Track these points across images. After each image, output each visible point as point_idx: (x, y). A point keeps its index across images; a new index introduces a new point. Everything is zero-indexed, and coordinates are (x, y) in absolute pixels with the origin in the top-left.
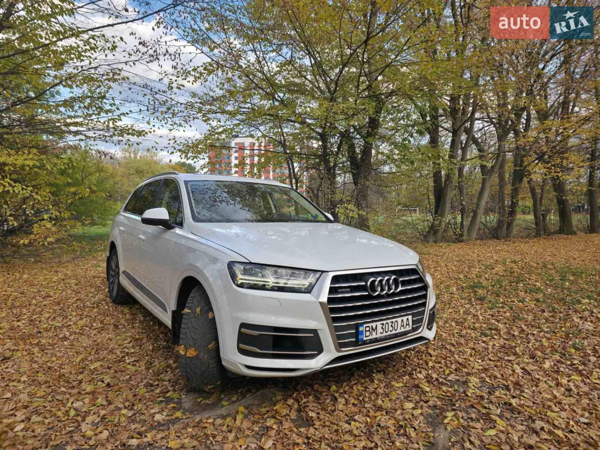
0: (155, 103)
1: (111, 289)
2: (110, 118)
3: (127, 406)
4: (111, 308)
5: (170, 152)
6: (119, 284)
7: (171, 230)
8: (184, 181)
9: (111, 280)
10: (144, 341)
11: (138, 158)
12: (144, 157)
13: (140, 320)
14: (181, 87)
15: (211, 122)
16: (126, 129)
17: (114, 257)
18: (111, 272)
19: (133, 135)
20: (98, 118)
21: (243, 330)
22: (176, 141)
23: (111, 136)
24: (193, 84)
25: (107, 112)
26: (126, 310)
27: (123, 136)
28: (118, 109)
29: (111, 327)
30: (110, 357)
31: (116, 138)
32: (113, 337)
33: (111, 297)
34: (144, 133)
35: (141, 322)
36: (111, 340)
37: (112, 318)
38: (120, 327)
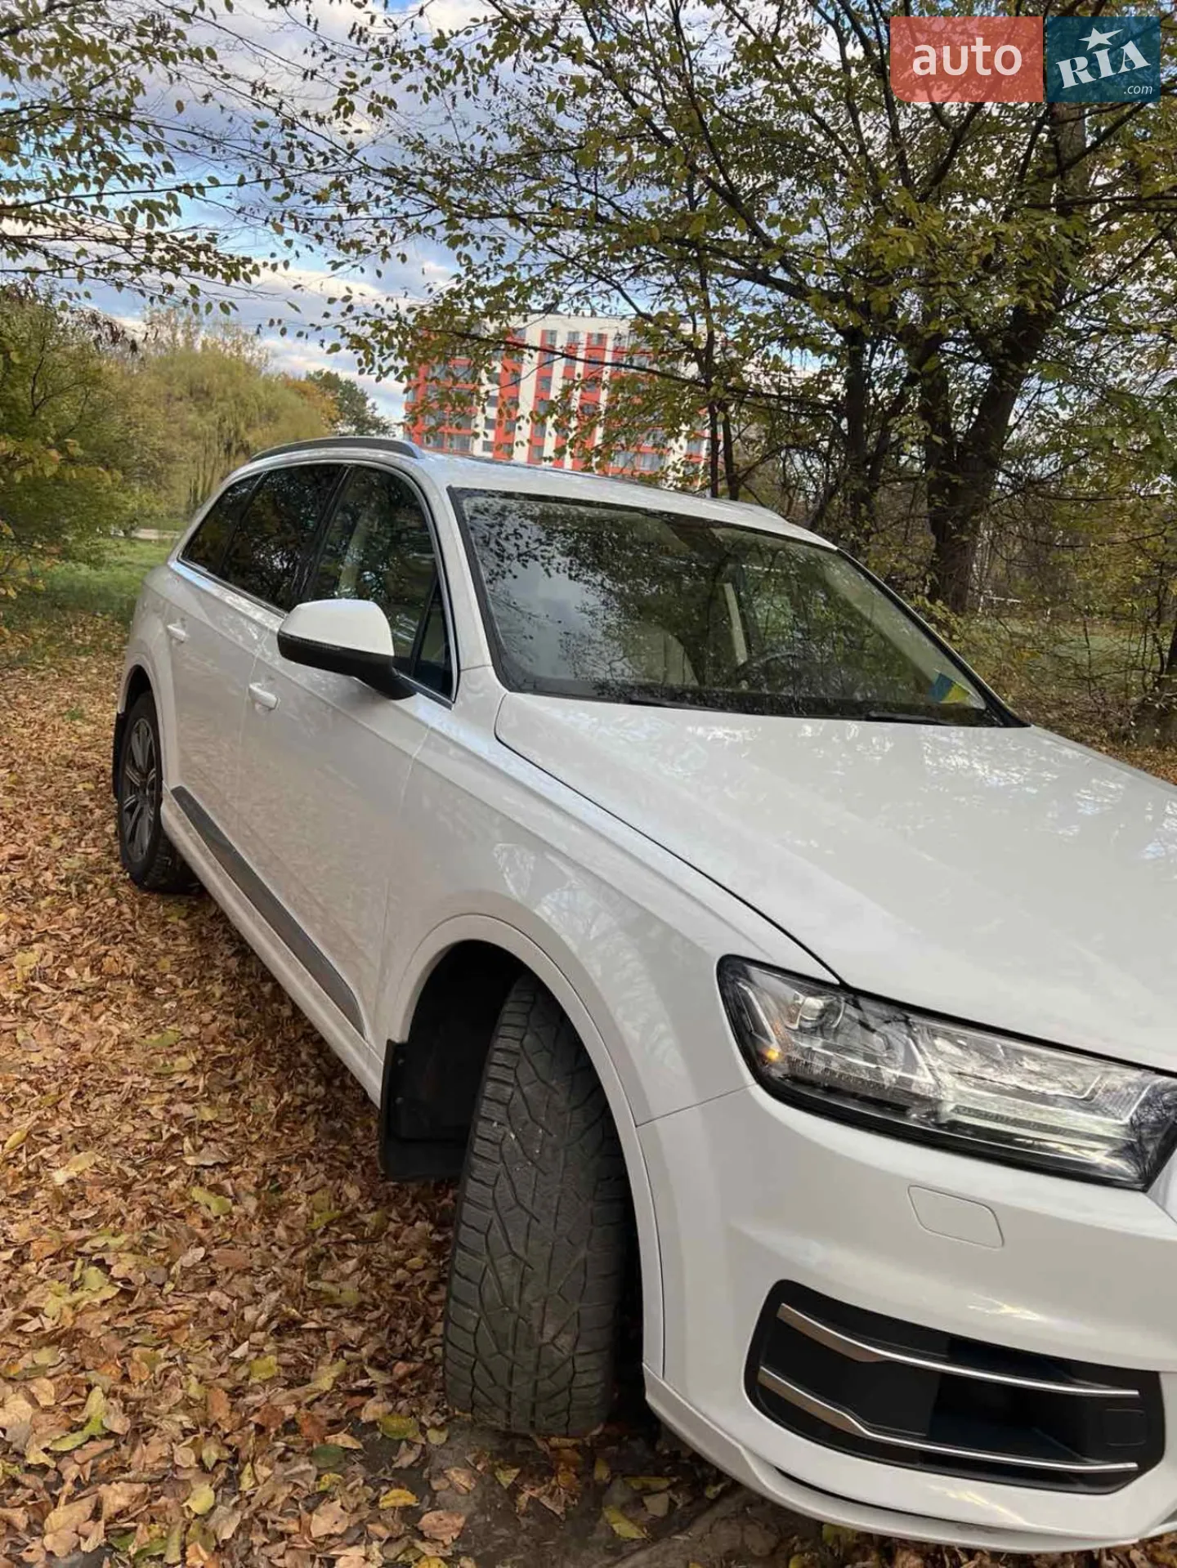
0: (291, 157)
1: (128, 833)
2: (140, 198)
3: (210, 1463)
4: (125, 908)
5: (327, 346)
6: (157, 826)
7: (400, 703)
8: (450, 490)
9: (130, 800)
10: (248, 1067)
11: (198, 347)
12: (214, 345)
13: (226, 972)
14: (384, 107)
15: (469, 249)
16: (188, 248)
17: (143, 724)
18: (130, 772)
19: (211, 271)
20: (99, 196)
21: (791, 1313)
22: (350, 308)
23: (137, 269)
24: (426, 98)
25: (133, 172)
26: (177, 922)
27: (177, 272)
28: (169, 168)
29: (129, 991)
30: (127, 1129)
31: (151, 277)
32: (136, 1034)
33: (126, 860)
34: (249, 267)
35: (230, 979)
36: (128, 1044)
37: (132, 951)
38: (158, 990)
